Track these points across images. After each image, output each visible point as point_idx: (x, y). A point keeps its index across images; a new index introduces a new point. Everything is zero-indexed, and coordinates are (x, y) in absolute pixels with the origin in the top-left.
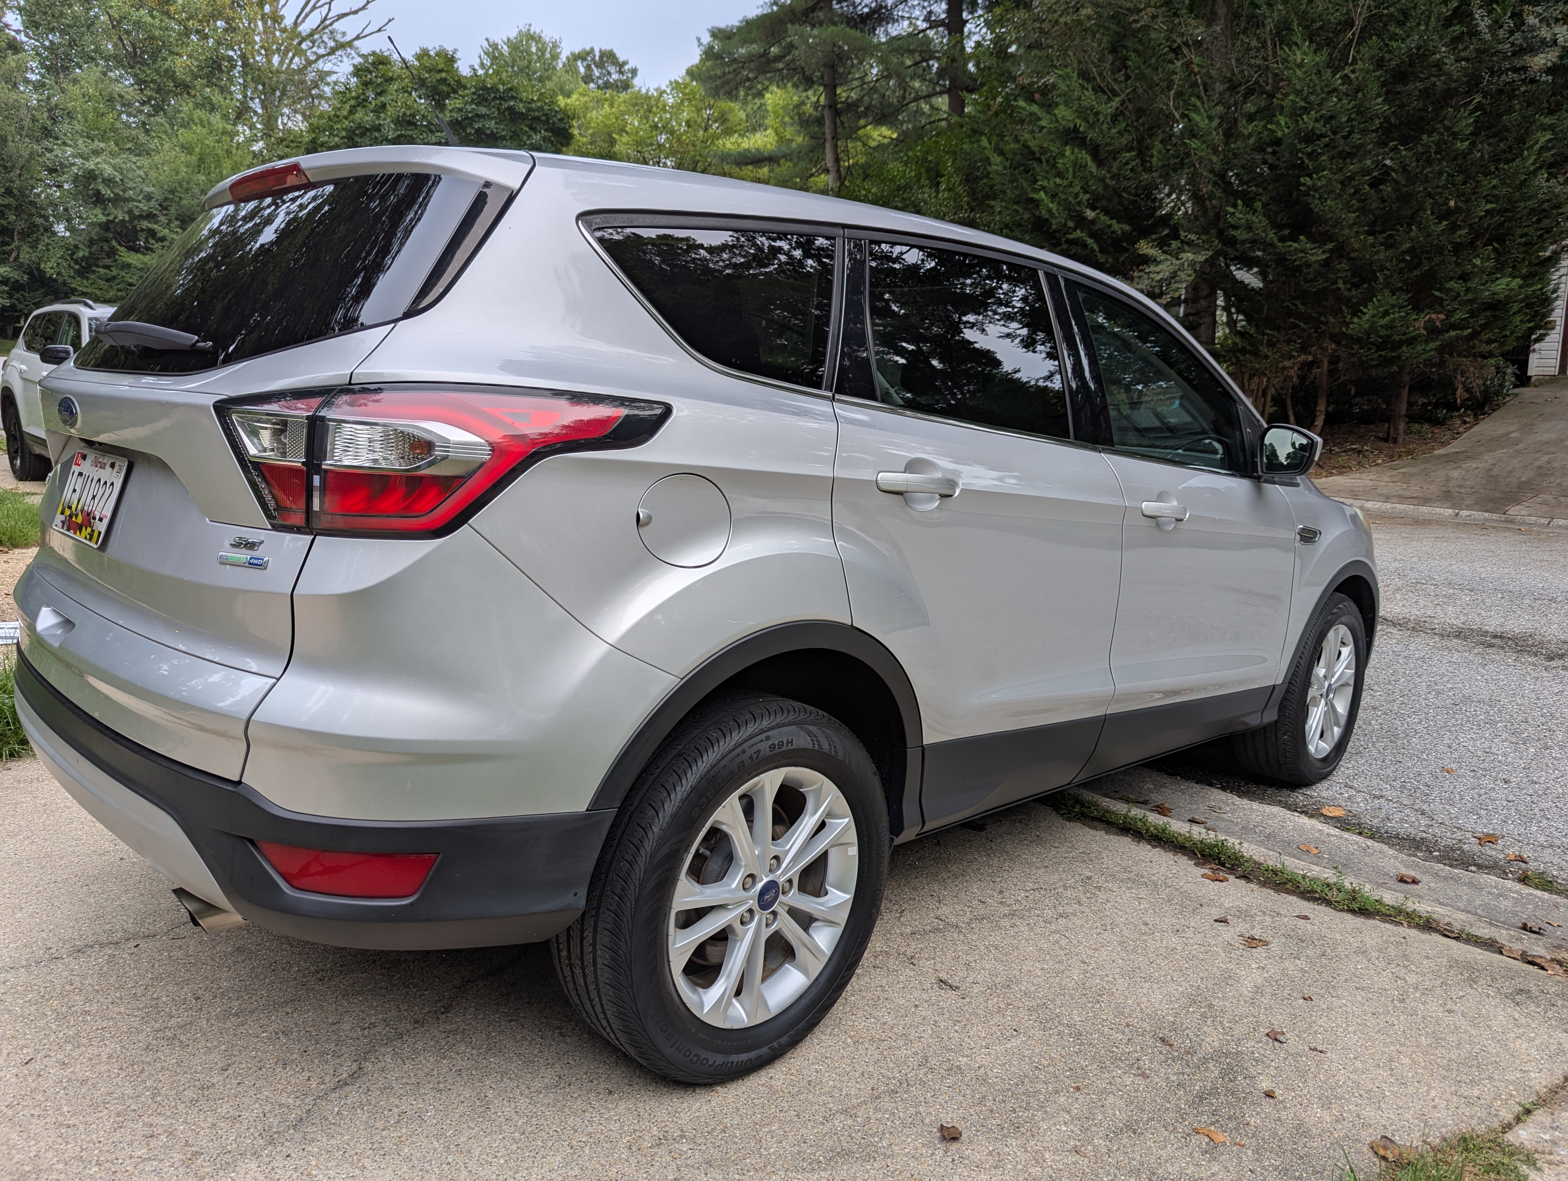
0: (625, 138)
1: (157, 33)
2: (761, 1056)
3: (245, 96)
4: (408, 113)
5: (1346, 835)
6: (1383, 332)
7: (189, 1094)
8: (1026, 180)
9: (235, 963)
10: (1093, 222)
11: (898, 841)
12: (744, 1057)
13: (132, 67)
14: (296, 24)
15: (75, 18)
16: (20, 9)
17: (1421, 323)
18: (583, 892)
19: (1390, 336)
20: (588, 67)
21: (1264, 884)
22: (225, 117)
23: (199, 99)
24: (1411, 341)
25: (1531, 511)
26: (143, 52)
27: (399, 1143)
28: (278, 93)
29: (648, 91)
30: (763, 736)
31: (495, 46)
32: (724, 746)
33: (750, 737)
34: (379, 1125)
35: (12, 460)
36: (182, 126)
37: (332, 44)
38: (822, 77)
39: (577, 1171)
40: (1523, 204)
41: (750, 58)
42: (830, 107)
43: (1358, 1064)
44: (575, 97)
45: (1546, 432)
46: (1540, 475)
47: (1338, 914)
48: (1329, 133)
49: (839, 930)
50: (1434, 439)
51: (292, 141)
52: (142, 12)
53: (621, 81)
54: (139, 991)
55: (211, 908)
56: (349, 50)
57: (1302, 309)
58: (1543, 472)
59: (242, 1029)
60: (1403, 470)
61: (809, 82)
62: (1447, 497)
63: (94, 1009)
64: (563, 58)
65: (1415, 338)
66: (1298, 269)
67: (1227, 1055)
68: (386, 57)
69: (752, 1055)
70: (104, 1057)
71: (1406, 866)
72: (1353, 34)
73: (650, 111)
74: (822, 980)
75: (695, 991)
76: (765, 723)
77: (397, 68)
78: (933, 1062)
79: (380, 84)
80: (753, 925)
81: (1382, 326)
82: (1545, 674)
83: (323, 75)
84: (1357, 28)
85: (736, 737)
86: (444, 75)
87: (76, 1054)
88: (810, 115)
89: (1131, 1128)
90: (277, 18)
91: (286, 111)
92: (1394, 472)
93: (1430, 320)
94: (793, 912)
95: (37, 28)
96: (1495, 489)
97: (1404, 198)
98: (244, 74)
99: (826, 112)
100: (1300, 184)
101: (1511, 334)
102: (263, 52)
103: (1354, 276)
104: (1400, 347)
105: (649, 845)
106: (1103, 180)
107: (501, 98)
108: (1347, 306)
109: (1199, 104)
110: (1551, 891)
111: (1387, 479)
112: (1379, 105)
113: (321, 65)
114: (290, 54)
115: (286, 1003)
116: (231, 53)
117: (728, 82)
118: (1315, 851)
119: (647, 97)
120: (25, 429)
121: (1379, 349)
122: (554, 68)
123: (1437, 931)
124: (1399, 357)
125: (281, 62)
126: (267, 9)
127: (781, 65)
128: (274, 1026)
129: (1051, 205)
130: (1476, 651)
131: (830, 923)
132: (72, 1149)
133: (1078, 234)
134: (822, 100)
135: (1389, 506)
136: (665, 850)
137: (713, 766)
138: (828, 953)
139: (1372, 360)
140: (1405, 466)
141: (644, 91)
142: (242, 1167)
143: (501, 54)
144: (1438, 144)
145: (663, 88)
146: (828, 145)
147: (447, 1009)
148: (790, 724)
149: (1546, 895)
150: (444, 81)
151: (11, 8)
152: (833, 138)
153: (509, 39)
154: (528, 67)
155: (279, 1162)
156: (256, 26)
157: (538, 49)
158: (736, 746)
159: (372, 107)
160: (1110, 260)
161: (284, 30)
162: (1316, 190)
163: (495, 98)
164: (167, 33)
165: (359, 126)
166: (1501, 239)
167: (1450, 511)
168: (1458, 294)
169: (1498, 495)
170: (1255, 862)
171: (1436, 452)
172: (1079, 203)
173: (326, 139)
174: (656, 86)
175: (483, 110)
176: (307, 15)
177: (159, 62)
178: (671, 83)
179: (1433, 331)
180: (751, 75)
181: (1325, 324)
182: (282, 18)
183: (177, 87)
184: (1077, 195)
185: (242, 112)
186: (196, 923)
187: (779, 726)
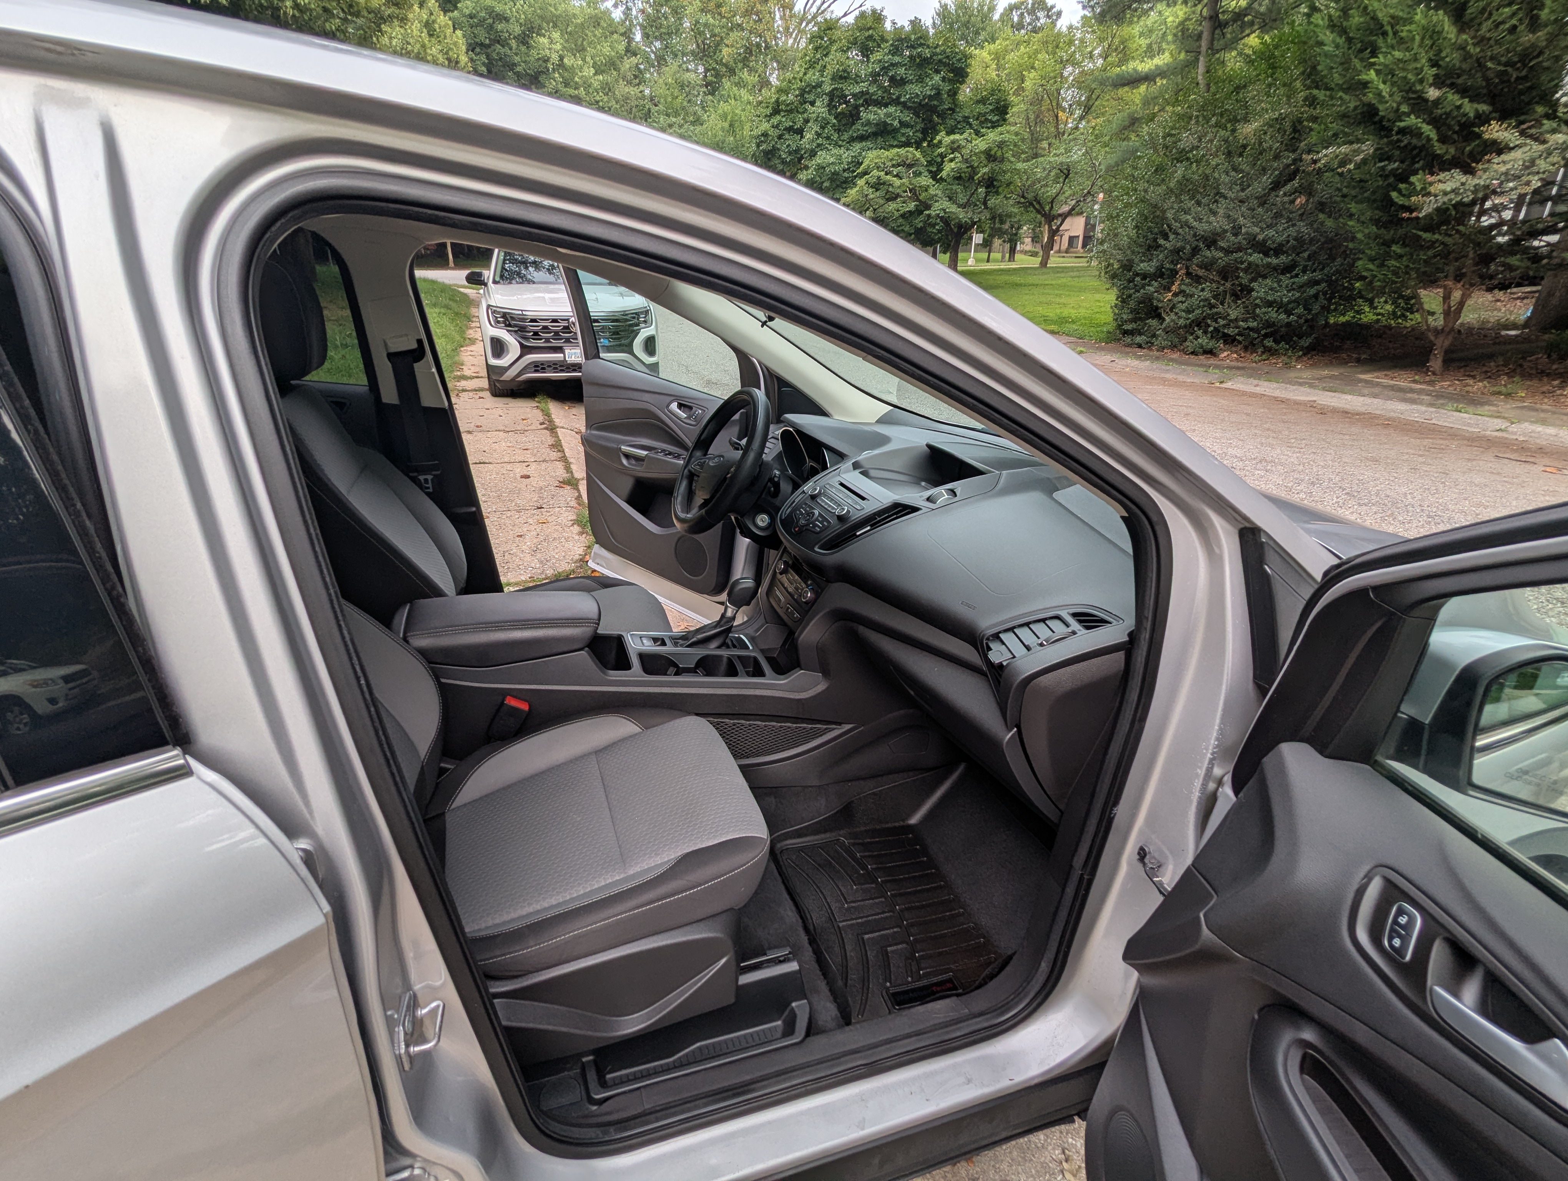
3: (765, 73)
8: (1361, 59)
15: (668, 27)
16: (640, 26)
20: (1021, 16)
26: (709, 47)
36: (724, 100)
42: (1211, 21)
44: (998, 42)
53: (1047, 24)
64: (1000, 9)
73: (1057, 47)
77: (839, 34)
79: (826, 47)
86: (871, 32)
88: (1192, 30)
90: (789, 6)
95: (648, 38)
99: (1207, 25)
107: (912, 47)
119: (1061, 35)
134: (1205, 14)
141: (1060, 30)
145: (1074, 25)
146: (1201, 58)
150: (870, 37)
152: (1208, 51)
159: (818, 67)
163: (907, 47)
164: (723, 29)
165: (809, 85)
172: (1421, 81)
173: (786, 98)
174: (1070, 25)
175: (897, 59)
184: (1420, 71)
185: (764, 84)
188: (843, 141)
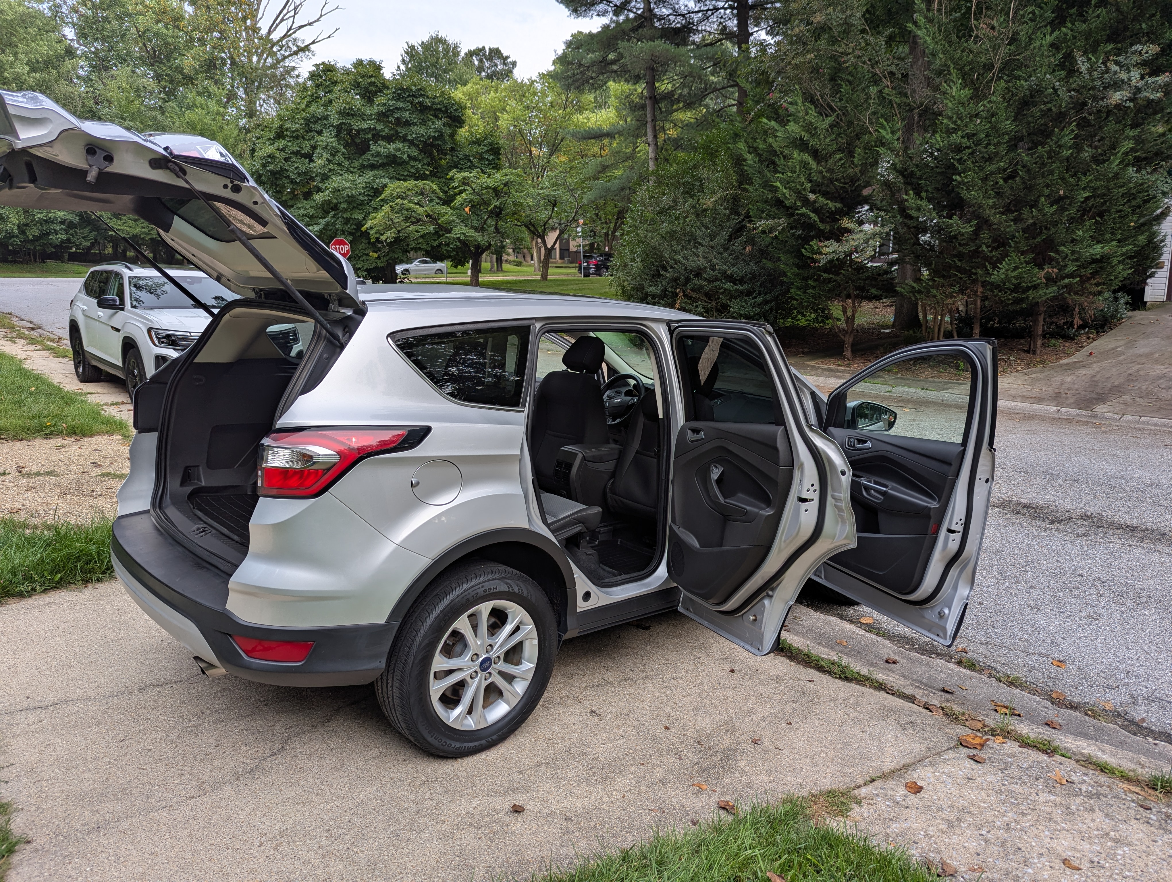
0: (506, 116)
1: (170, 40)
2: (481, 745)
3: (233, 87)
4: (347, 107)
5: (868, 635)
6: (1014, 281)
7: (199, 757)
8: (769, 171)
9: (222, 696)
10: (815, 202)
11: (565, 637)
12: (472, 744)
13: (152, 65)
14: (269, 32)
15: (113, 31)
16: (74, 25)
17: (1042, 274)
18: (384, 661)
19: (1020, 284)
20: (481, 61)
21: (798, 663)
22: (219, 102)
23: (200, 89)
24: (1035, 287)
25: (1112, 409)
26: (160, 54)
27: (299, 779)
28: (256, 83)
29: (523, 81)
30: (480, 586)
31: (412, 47)
32: (458, 591)
33: (473, 587)
34: (290, 772)
35: (76, 368)
36: (188, 108)
37: (295, 49)
38: (645, 75)
39: (382, 794)
40: (1116, 191)
41: (593, 63)
42: (650, 98)
43: (797, 756)
44: (469, 85)
45: (1143, 347)
46: (1129, 380)
47: (833, 680)
48: (973, 145)
49: (529, 682)
50: (1063, 351)
51: (266, 126)
52: (160, 25)
53: (505, 70)
54: (174, 709)
55: (211, 666)
56: (307, 53)
57: (959, 264)
58: (1131, 378)
59: (225, 728)
60: (1033, 376)
61: (637, 79)
62: (1057, 398)
63: (152, 717)
64: (462, 54)
65: (1038, 284)
66: (955, 237)
67: (729, 750)
68: (333, 65)
69: (477, 744)
70: (158, 740)
71: (895, 654)
72: (994, 74)
73: (524, 95)
74: (518, 708)
75: (447, 712)
76: (481, 579)
77: (339, 76)
78: (573, 750)
79: (328, 86)
80: (477, 679)
81: (1014, 277)
82: (1043, 533)
83: (289, 71)
84: (996, 70)
85: (465, 587)
86: (373, 79)
87: (145, 737)
88: (637, 103)
89: (662, 782)
90: (256, 30)
91: (262, 96)
92: (1026, 377)
93: (1048, 272)
94: (500, 673)
95: (86, 38)
96: (1093, 392)
97: (1029, 188)
98: (231, 70)
99: (648, 103)
100: (953, 180)
101: (1115, 278)
102: (246, 54)
103: (994, 241)
104: (1028, 291)
105: (418, 639)
106: (821, 172)
107: (413, 96)
108: (990, 263)
109: (885, 123)
110: (972, 670)
111: (1019, 382)
112: (1008, 125)
113: (287, 63)
114: (265, 55)
115: (248, 716)
116: (223, 55)
117: (577, 81)
118: (845, 644)
119: (522, 85)
120: (86, 348)
121: (1013, 291)
122: (456, 63)
123: (884, 690)
124: (1027, 298)
125: (259, 61)
126: (249, 22)
127: (615, 67)
128: (242, 727)
129: (785, 191)
130: (1006, 517)
131: (524, 679)
132: (146, 779)
133: (804, 210)
134: (645, 93)
135: (1013, 404)
136: (426, 642)
137: (452, 601)
138: (521, 694)
139: (1009, 300)
140: (1038, 373)
141: (519, 81)
142: (224, 789)
143: (417, 52)
144: (1049, 152)
145: (534, 78)
146: (649, 126)
147: (329, 720)
148: (495, 579)
149: (968, 672)
150: (373, 84)
151: (67, 24)
152: (653, 120)
153: (422, 42)
154: (436, 62)
155: (241, 787)
156: (241, 35)
157: (443, 49)
158: (465, 591)
159: (322, 102)
160: (828, 227)
161: (261, 38)
162: (964, 184)
163: (409, 96)
164: (177, 40)
165: (313, 116)
166: (1101, 215)
167: (1054, 408)
168: (1067, 255)
169: (1094, 396)
170: (800, 650)
171: (1061, 362)
172: (804, 189)
173: (290, 125)
174: (528, 77)
175: (400, 104)
176: (277, 26)
177: (172, 62)
178: (540, 74)
179: (1050, 280)
180: (594, 75)
181: (975, 274)
182: (259, 29)
183: (184, 79)
184: (802, 184)
185: (232, 96)
186: (204, 673)
187: (489, 580)
188: (354, 168)
